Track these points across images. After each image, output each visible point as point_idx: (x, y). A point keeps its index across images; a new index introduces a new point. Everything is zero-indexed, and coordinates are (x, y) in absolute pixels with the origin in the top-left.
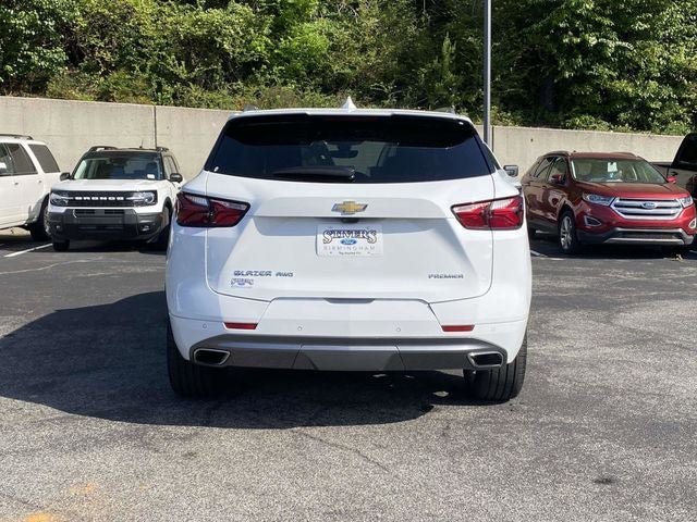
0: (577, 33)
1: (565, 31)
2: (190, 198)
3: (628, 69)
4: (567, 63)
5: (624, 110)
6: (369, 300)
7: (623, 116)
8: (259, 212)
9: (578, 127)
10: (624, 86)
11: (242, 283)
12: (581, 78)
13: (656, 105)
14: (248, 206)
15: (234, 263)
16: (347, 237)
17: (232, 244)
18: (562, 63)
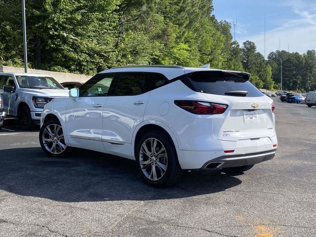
0: (56, 30)
1: (51, 29)
2: (199, 103)
3: (75, 48)
4: (51, 42)
5: (73, 65)
6: (259, 138)
7: (73, 67)
8: (233, 108)
9: (56, 71)
10: (73, 55)
11: (227, 135)
12: (57, 50)
13: (85, 64)
14: (227, 106)
15: (224, 128)
16: (251, 116)
17: (223, 121)
18: (50, 41)
